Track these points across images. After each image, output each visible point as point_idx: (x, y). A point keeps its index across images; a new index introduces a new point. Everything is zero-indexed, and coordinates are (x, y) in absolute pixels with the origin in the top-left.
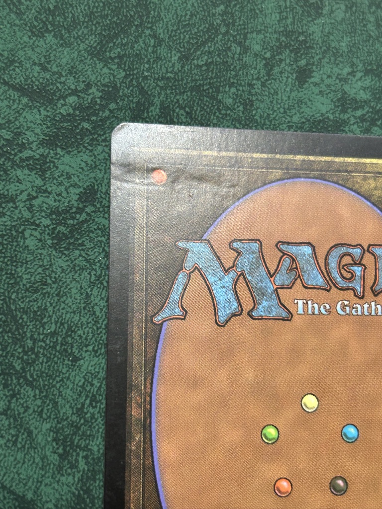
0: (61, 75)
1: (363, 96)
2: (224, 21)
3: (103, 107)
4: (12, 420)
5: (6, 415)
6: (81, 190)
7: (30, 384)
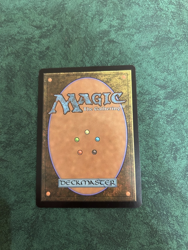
0: (44, 23)
1: (116, 24)
2: (82, 9)
3: (52, 30)
4: (27, 95)
5: (26, 94)
6: (46, 47)
7: (31, 88)
